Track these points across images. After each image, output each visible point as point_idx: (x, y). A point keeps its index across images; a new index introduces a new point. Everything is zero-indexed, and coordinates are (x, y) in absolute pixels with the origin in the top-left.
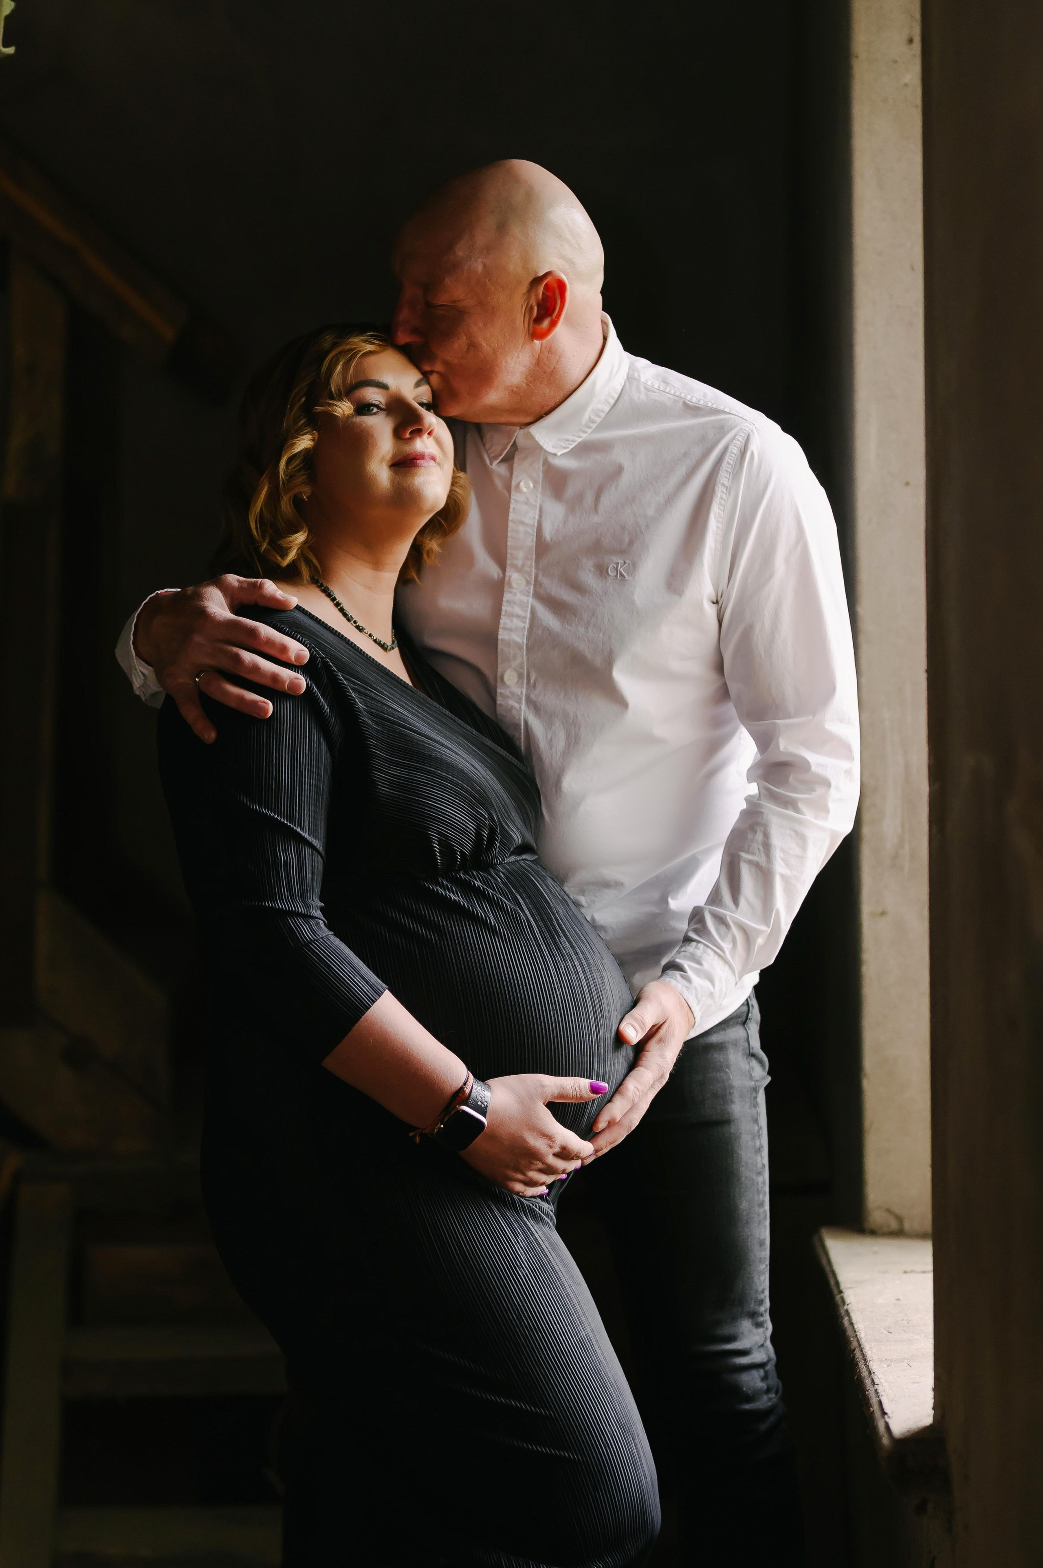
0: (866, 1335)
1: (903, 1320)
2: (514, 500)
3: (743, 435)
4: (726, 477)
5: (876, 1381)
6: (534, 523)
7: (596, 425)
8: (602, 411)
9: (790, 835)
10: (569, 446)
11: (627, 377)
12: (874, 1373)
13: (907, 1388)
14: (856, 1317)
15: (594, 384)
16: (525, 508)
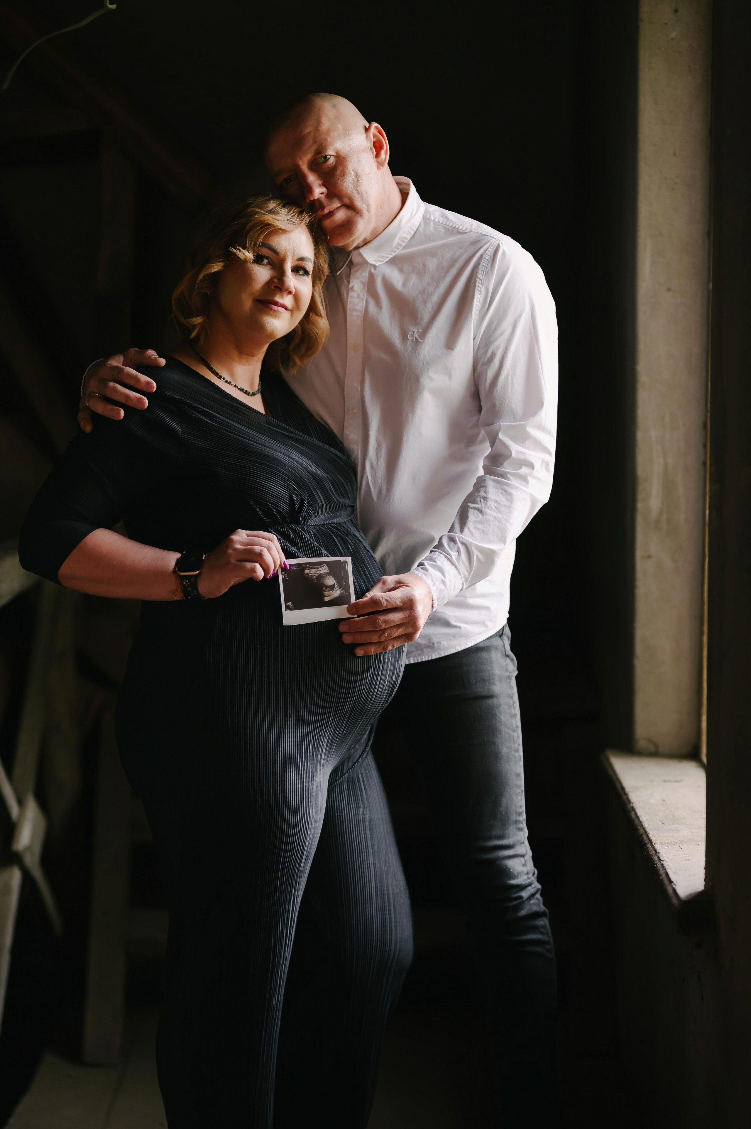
0: (648, 825)
1: (670, 815)
2: (351, 296)
3: (492, 248)
4: (481, 274)
5: (662, 858)
6: (362, 309)
7: (402, 247)
8: (406, 239)
9: (502, 493)
10: (384, 260)
11: (423, 217)
12: (659, 852)
13: (682, 864)
14: (640, 812)
15: (400, 221)
16: (356, 301)
